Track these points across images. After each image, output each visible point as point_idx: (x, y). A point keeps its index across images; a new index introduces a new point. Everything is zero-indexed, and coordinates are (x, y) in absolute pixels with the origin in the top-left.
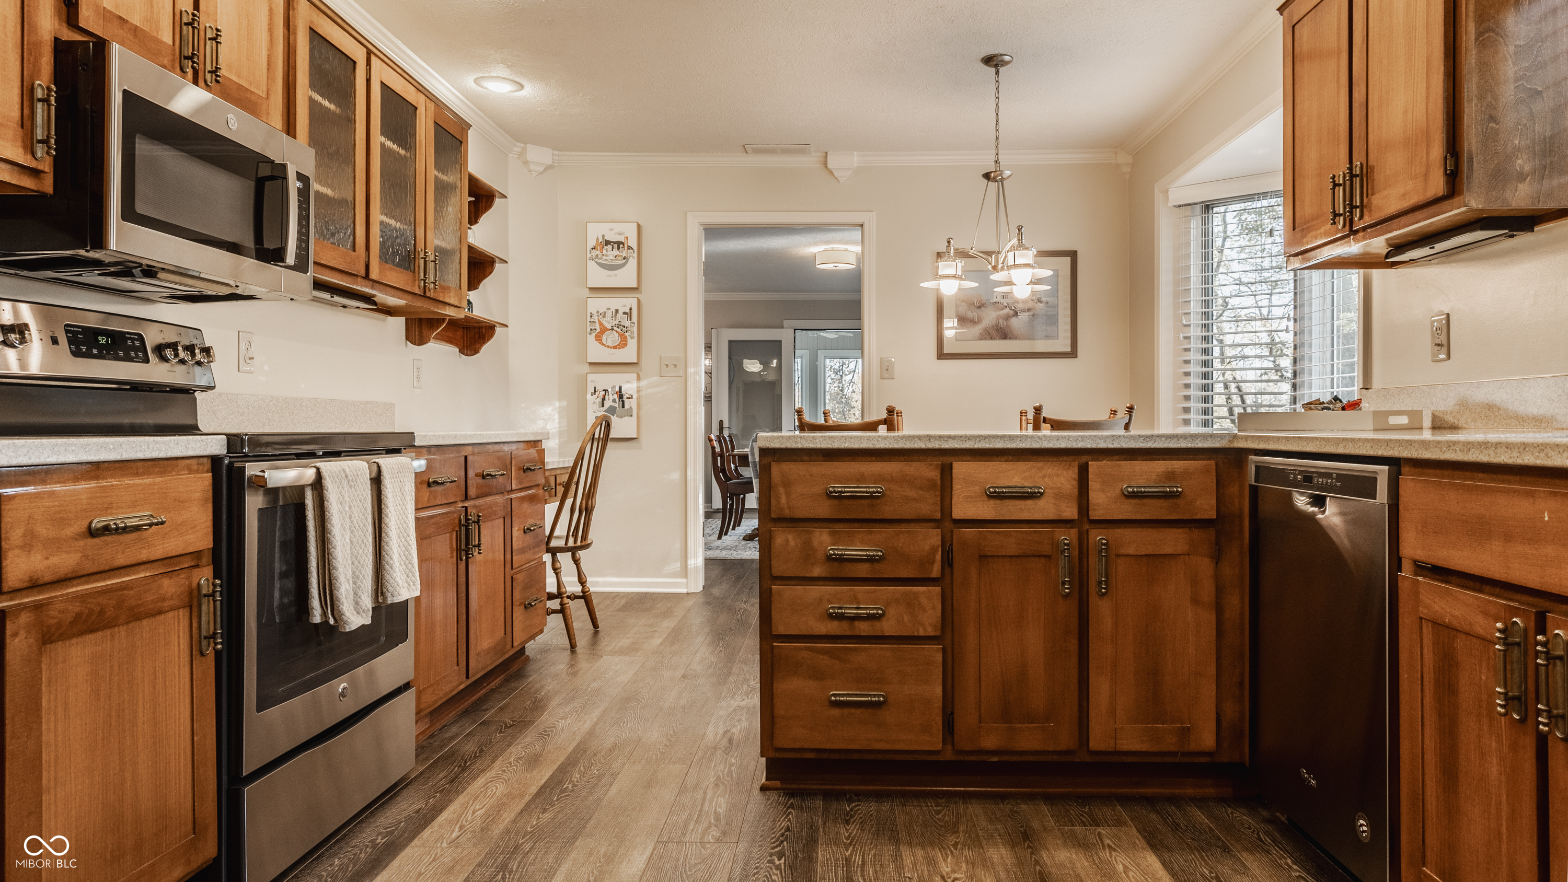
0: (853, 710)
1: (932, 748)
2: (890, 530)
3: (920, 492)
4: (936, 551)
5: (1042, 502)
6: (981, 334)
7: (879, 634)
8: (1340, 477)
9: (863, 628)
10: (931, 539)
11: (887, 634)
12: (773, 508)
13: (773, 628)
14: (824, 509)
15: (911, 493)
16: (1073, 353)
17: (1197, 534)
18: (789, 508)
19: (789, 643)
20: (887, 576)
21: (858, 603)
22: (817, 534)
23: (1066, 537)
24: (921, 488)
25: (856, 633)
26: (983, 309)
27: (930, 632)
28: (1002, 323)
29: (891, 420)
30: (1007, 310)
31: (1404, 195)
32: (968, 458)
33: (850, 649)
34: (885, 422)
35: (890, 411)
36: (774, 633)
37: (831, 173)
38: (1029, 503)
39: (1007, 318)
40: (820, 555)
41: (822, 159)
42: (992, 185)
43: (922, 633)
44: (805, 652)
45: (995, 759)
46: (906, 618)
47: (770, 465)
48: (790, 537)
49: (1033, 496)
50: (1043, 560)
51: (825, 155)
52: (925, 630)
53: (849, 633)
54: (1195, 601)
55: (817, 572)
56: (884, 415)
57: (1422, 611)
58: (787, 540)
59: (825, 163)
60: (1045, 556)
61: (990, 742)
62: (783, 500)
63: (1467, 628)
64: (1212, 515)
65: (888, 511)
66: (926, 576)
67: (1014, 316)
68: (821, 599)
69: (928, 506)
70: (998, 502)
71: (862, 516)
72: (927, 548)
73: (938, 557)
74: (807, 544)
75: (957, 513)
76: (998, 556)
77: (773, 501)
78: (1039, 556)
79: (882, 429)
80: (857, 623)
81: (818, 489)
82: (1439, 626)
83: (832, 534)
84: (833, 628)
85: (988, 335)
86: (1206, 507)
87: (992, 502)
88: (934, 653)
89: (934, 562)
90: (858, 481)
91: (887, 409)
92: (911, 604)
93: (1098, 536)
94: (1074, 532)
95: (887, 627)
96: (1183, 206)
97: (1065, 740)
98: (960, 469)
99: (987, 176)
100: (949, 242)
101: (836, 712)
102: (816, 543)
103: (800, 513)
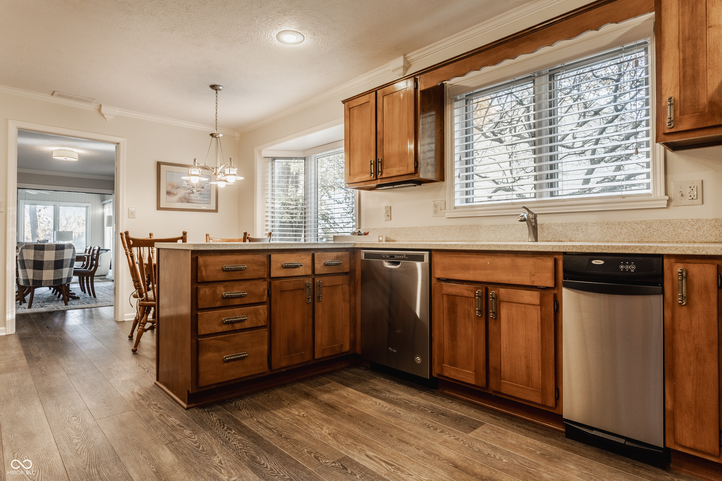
0: (233, 363)
1: (262, 372)
2: (248, 284)
3: (259, 267)
4: (265, 291)
5: (301, 268)
6: (178, 200)
7: (244, 327)
8: (407, 255)
9: (238, 326)
10: (263, 286)
11: (247, 327)
12: (199, 277)
13: (199, 332)
14: (222, 276)
15: (256, 268)
16: (216, 211)
17: (345, 277)
18: (206, 277)
19: (204, 338)
20: (247, 303)
21: (235, 316)
22: (218, 288)
23: (309, 281)
24: (259, 265)
25: (235, 328)
26: (178, 189)
27: (263, 324)
28: (187, 196)
29: (184, 238)
30: (189, 191)
31: (399, 171)
32: (275, 253)
33: (233, 336)
34: (182, 238)
35: (185, 234)
36: (199, 334)
37: (102, 115)
38: (297, 269)
39: (189, 193)
40: (220, 296)
41: (98, 108)
42: (214, 139)
43: (260, 325)
44: (213, 341)
45: (284, 370)
46: (254, 320)
47: (197, 257)
48: (207, 290)
49: (296, 267)
50: (301, 290)
51: (99, 106)
52: (261, 323)
53: (232, 329)
54: (344, 300)
55: (218, 304)
56: (181, 235)
57: (444, 292)
58: (206, 291)
59: (99, 110)
60: (301, 289)
61: (284, 364)
62: (204, 273)
63: (461, 295)
64: (348, 270)
65: (247, 276)
66: (261, 301)
67: (192, 193)
68: (220, 316)
69: (263, 273)
70: (287, 269)
71: (237, 278)
72: (262, 290)
73: (266, 293)
74: (214, 292)
75: (273, 275)
76: (287, 291)
77: (199, 274)
78: (300, 289)
79: (180, 242)
80: (235, 324)
81: (219, 268)
82: (449, 295)
83: (225, 287)
84: (225, 328)
85: (182, 200)
86: (346, 268)
87: (285, 270)
88: (265, 333)
89: (264, 295)
90: (236, 263)
91: (183, 233)
92: (256, 313)
93: (317, 280)
94: (311, 279)
95: (247, 325)
96: (267, 157)
97: (308, 357)
98: (274, 257)
99: (212, 135)
100: (195, 160)
101: (226, 365)
102: (218, 292)
103: (211, 279)
